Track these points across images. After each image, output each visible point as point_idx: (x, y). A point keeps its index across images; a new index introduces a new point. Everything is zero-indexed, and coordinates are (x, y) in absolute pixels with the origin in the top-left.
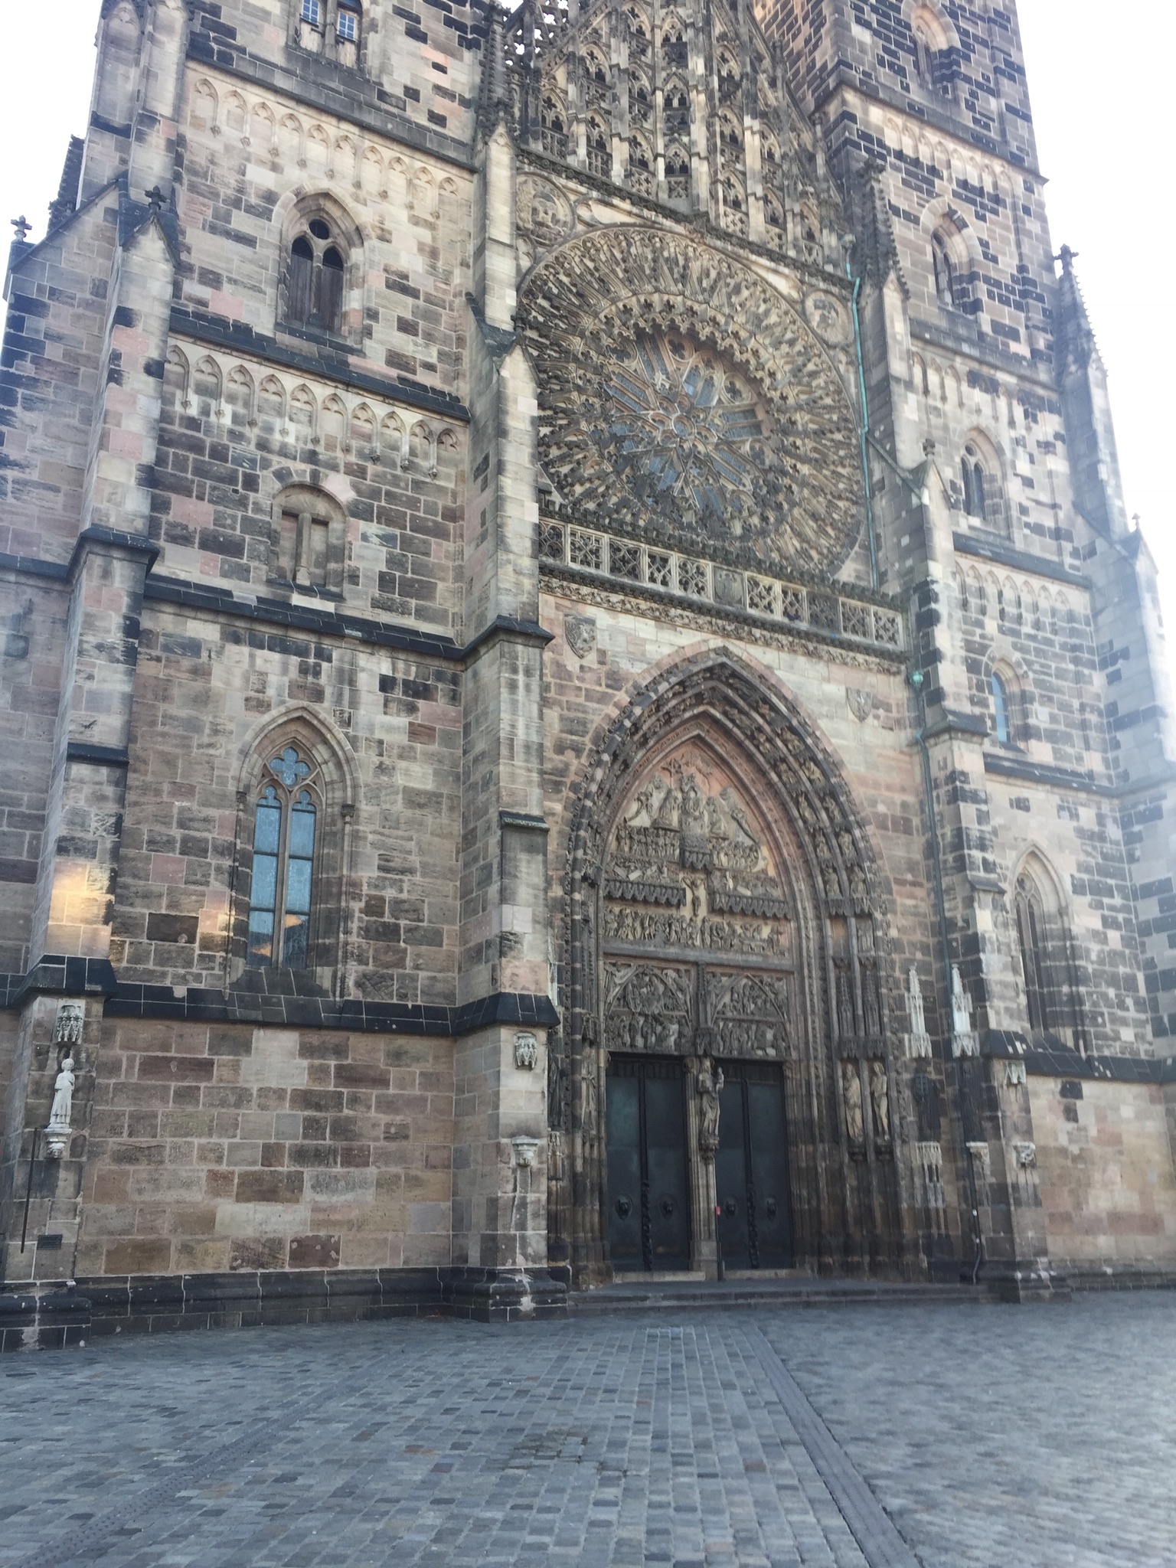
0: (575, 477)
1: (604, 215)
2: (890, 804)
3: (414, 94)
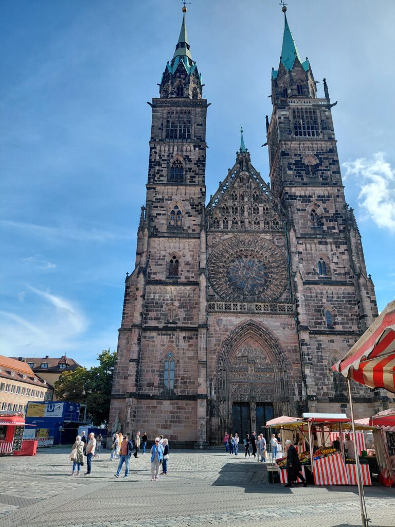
0: (221, 291)
1: (226, 237)
2: (291, 346)
3: (189, 228)
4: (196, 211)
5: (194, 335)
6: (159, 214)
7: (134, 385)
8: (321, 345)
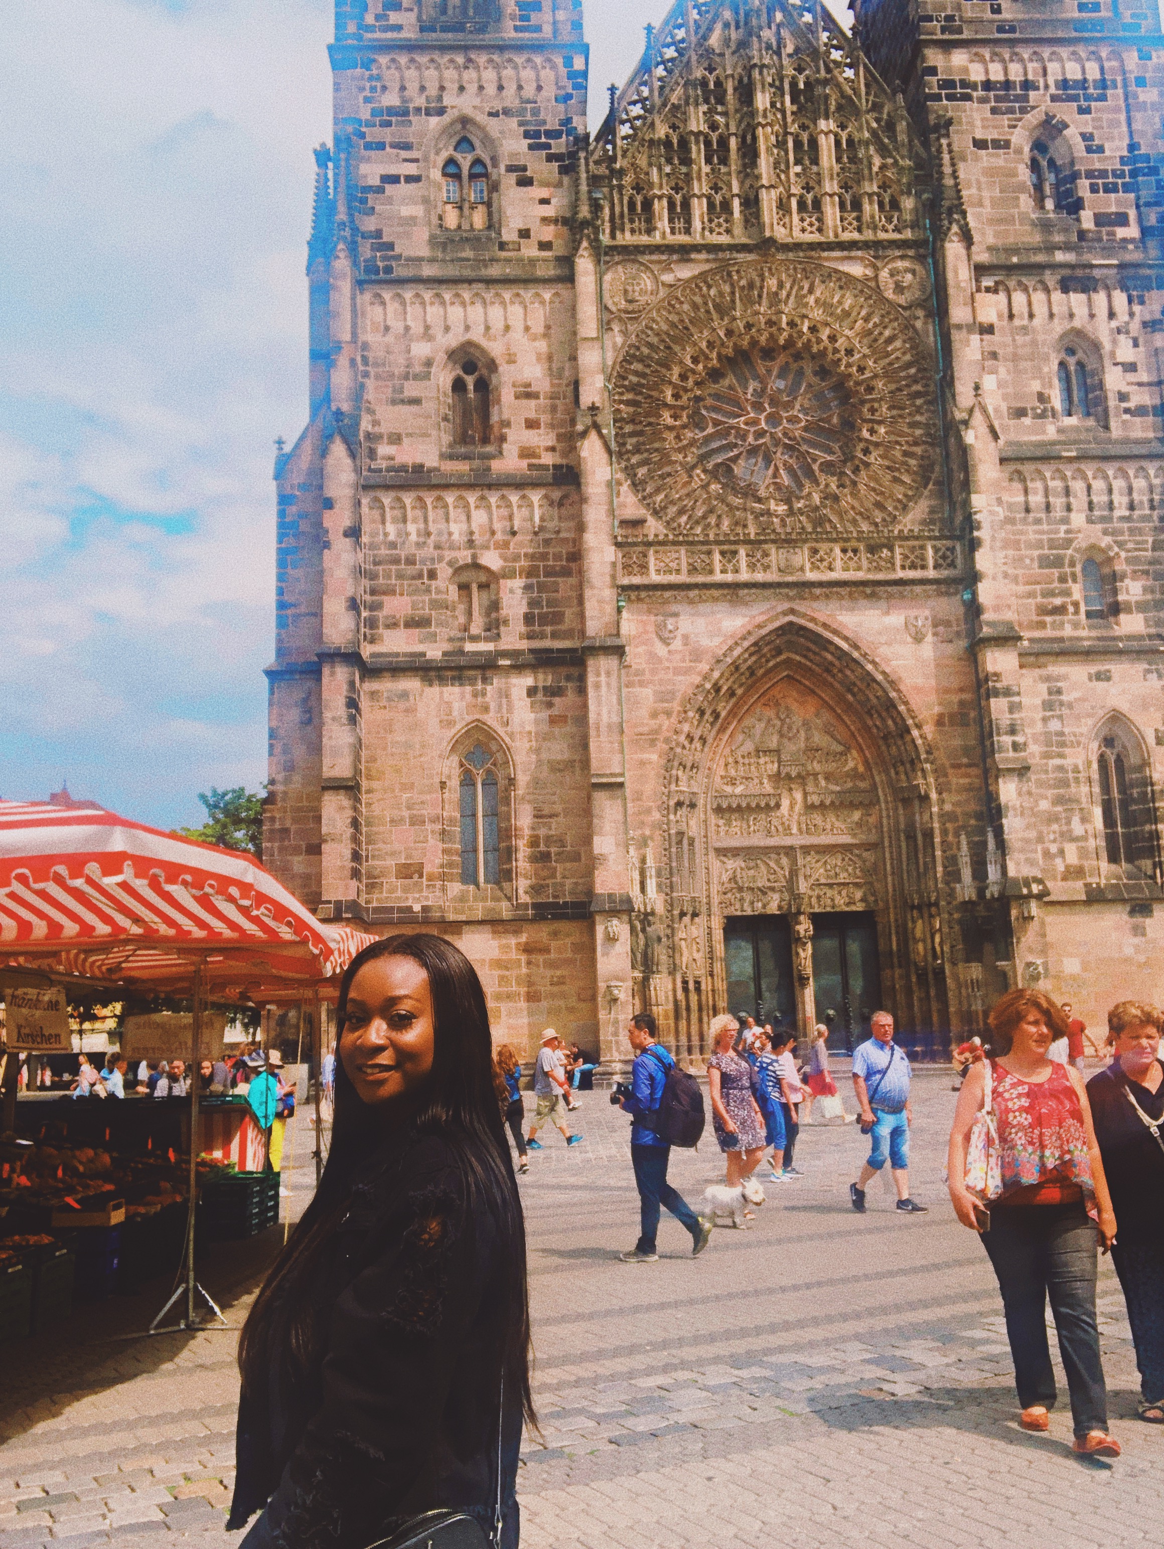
1: (685, 272)
2: (944, 704)
3: (525, 234)
4: (550, 158)
5: (568, 678)
6: (394, 179)
7: (348, 873)
8: (1059, 692)
